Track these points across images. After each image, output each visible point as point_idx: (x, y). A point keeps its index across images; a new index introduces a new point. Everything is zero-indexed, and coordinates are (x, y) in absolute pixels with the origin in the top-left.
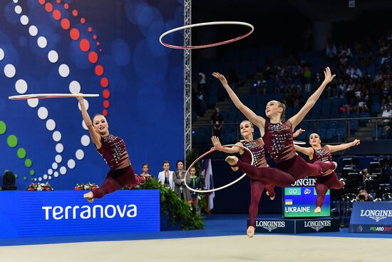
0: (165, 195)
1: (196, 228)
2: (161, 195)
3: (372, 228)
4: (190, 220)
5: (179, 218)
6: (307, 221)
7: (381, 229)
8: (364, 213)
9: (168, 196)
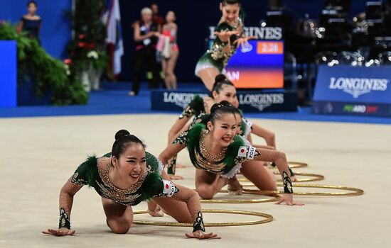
0: (26, 50)
1: (74, 102)
2: (18, 49)
3: (347, 108)
4: (65, 89)
5: (48, 86)
6: (244, 95)
7: (360, 109)
8: (335, 82)
9: (30, 52)
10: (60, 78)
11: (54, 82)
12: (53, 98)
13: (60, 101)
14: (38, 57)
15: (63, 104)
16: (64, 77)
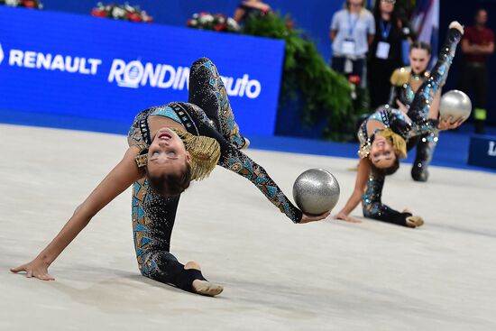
0: (297, 55)
2: (286, 53)
5: (322, 111)
9: (303, 59)
10: (341, 102)
11: (332, 108)
12: (327, 130)
13: (336, 136)
14: (313, 68)
15: (341, 140)
16: (347, 101)
